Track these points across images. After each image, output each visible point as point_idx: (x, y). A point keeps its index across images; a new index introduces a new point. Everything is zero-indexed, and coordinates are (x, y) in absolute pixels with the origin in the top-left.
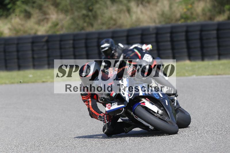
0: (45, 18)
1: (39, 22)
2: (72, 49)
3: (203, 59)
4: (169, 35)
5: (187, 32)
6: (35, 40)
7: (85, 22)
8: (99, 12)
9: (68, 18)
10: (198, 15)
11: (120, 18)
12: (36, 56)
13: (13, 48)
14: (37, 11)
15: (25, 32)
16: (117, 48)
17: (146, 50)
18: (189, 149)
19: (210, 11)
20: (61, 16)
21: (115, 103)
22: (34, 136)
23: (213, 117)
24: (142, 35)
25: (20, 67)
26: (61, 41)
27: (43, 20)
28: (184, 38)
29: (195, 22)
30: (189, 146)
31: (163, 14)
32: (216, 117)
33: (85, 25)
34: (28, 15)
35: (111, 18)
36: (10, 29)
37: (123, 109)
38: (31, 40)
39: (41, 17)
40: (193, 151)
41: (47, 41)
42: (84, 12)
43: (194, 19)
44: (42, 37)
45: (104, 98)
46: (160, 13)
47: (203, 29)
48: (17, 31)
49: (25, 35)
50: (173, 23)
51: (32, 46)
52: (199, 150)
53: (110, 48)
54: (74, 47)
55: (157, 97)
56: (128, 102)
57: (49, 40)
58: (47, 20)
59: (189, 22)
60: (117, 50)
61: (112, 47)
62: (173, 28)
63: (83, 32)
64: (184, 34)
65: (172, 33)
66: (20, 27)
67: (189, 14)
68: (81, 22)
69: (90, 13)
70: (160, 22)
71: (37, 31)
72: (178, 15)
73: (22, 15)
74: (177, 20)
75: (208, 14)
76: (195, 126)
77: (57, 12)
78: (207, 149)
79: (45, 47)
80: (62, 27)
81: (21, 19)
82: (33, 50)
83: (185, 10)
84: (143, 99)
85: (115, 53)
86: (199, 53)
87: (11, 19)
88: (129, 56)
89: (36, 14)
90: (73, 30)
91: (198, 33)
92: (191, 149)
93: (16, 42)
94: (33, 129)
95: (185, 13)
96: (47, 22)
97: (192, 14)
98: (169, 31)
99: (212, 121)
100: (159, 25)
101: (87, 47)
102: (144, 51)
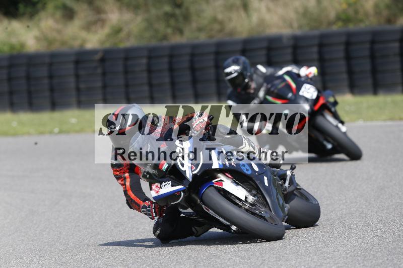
0: (98, 20)
1: (88, 27)
2: (145, 75)
3: (375, 92)
4: (315, 49)
5: (348, 44)
6: (81, 58)
7: (168, 26)
8: (193, 9)
9: (139, 19)
10: (366, 15)
11: (230, 20)
12: (82, 86)
13: (43, 72)
14: (85, 6)
15: (64, 43)
16: (255, 72)
17: (307, 76)
18: (351, 251)
19: (388, 7)
20: (128, 16)
21: (166, 183)
22: (79, 226)
23: (393, 194)
24: (269, 49)
25: (54, 105)
26: (126, 59)
27: (95, 23)
28: (342, 54)
29: (362, 26)
30: (351, 246)
31: (306, 13)
32: (398, 194)
33: (169, 31)
34: (69, 14)
35: (215, 20)
36: (38, 39)
37: (182, 194)
38: (73, 58)
39: (92, 17)
40: (357, 253)
41: (103, 60)
42: (167, 8)
43: (361, 21)
44: (93, 52)
45: (148, 173)
46: (301, 10)
47: (375, 38)
48: (50, 42)
49: (64, 49)
50: (324, 29)
51: (77, 69)
52: (369, 252)
53: (241, 75)
54: (149, 71)
55: (247, 170)
56: (191, 180)
57: (106, 57)
58: (103, 22)
59: (351, 27)
60: (255, 76)
61: (245, 73)
62: (323, 36)
63: (165, 43)
64: (342, 48)
65: (321, 46)
66: (55, 35)
67: (351, 12)
68: (161, 27)
69: (178, 11)
70: (300, 27)
71: (84, 41)
72: (332, 15)
73: (59, 14)
74: (330, 24)
75: (385, 13)
76: (361, 210)
77: (120, 9)
78: (382, 250)
79: (99, 71)
80: (129, 35)
81: (57, 21)
82: (77, 76)
83: (344, 6)
84: (219, 175)
85: (250, 83)
86: (369, 81)
87: (40, 20)
88: (276, 88)
89: (83, 13)
90: (149, 41)
91: (368, 46)
92: (354, 251)
93: (47, 60)
94: (78, 215)
95: (344, 11)
96: (103, 26)
97: (356, 12)
98: (316, 42)
99: (392, 201)
100: (298, 32)
101: (171, 70)
102: (303, 79)
